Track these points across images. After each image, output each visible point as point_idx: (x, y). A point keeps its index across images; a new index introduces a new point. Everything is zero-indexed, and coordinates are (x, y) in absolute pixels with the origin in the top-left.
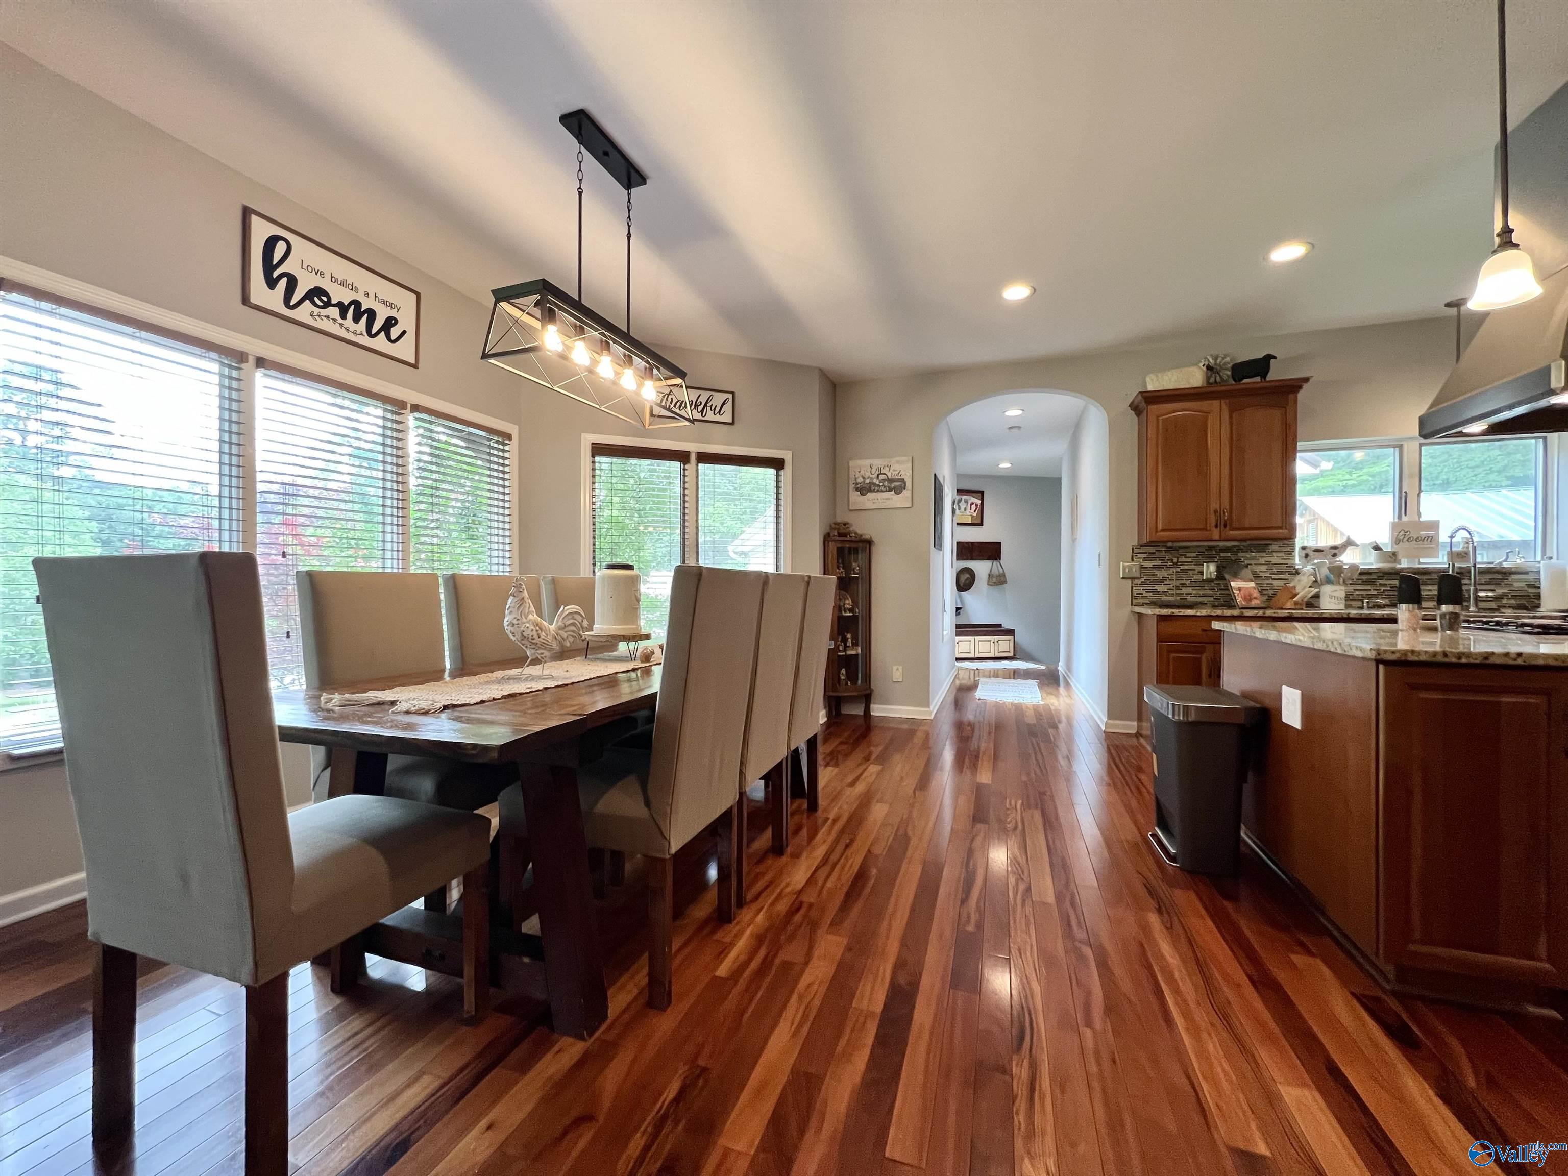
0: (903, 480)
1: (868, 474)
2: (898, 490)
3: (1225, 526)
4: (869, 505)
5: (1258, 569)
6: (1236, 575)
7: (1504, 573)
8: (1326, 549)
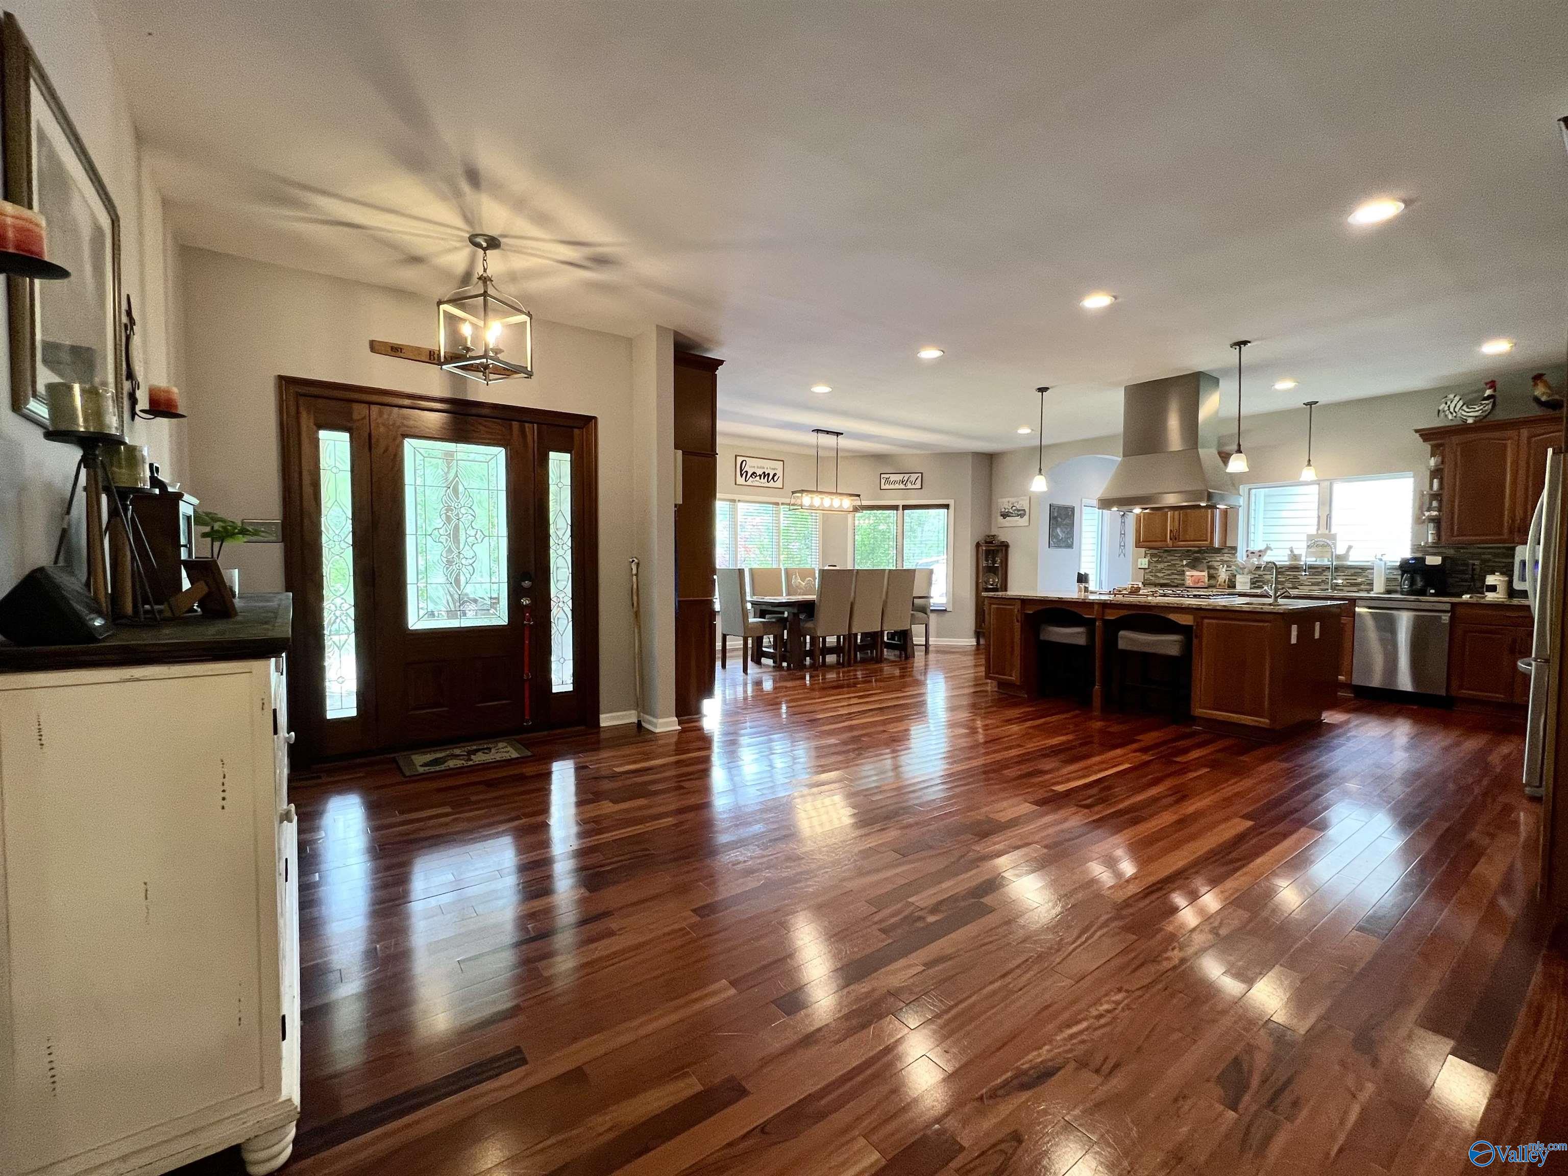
0: (1024, 510)
1: (1006, 507)
2: (1022, 516)
3: (1176, 539)
4: (1007, 525)
6: (1194, 568)
7: (1364, 569)
8: (1256, 552)
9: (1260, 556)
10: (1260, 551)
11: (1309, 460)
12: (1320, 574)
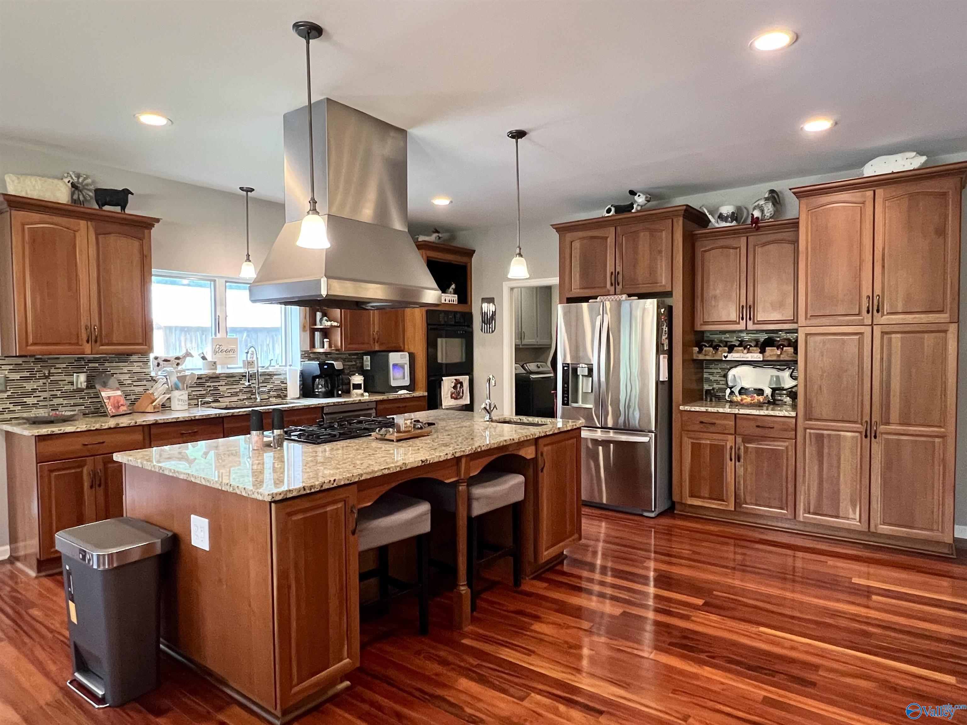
3: (96, 341)
5: (122, 377)
6: (105, 385)
7: (271, 375)
8: (173, 359)
9: (178, 364)
10: (177, 358)
11: (248, 255)
12: (237, 382)
